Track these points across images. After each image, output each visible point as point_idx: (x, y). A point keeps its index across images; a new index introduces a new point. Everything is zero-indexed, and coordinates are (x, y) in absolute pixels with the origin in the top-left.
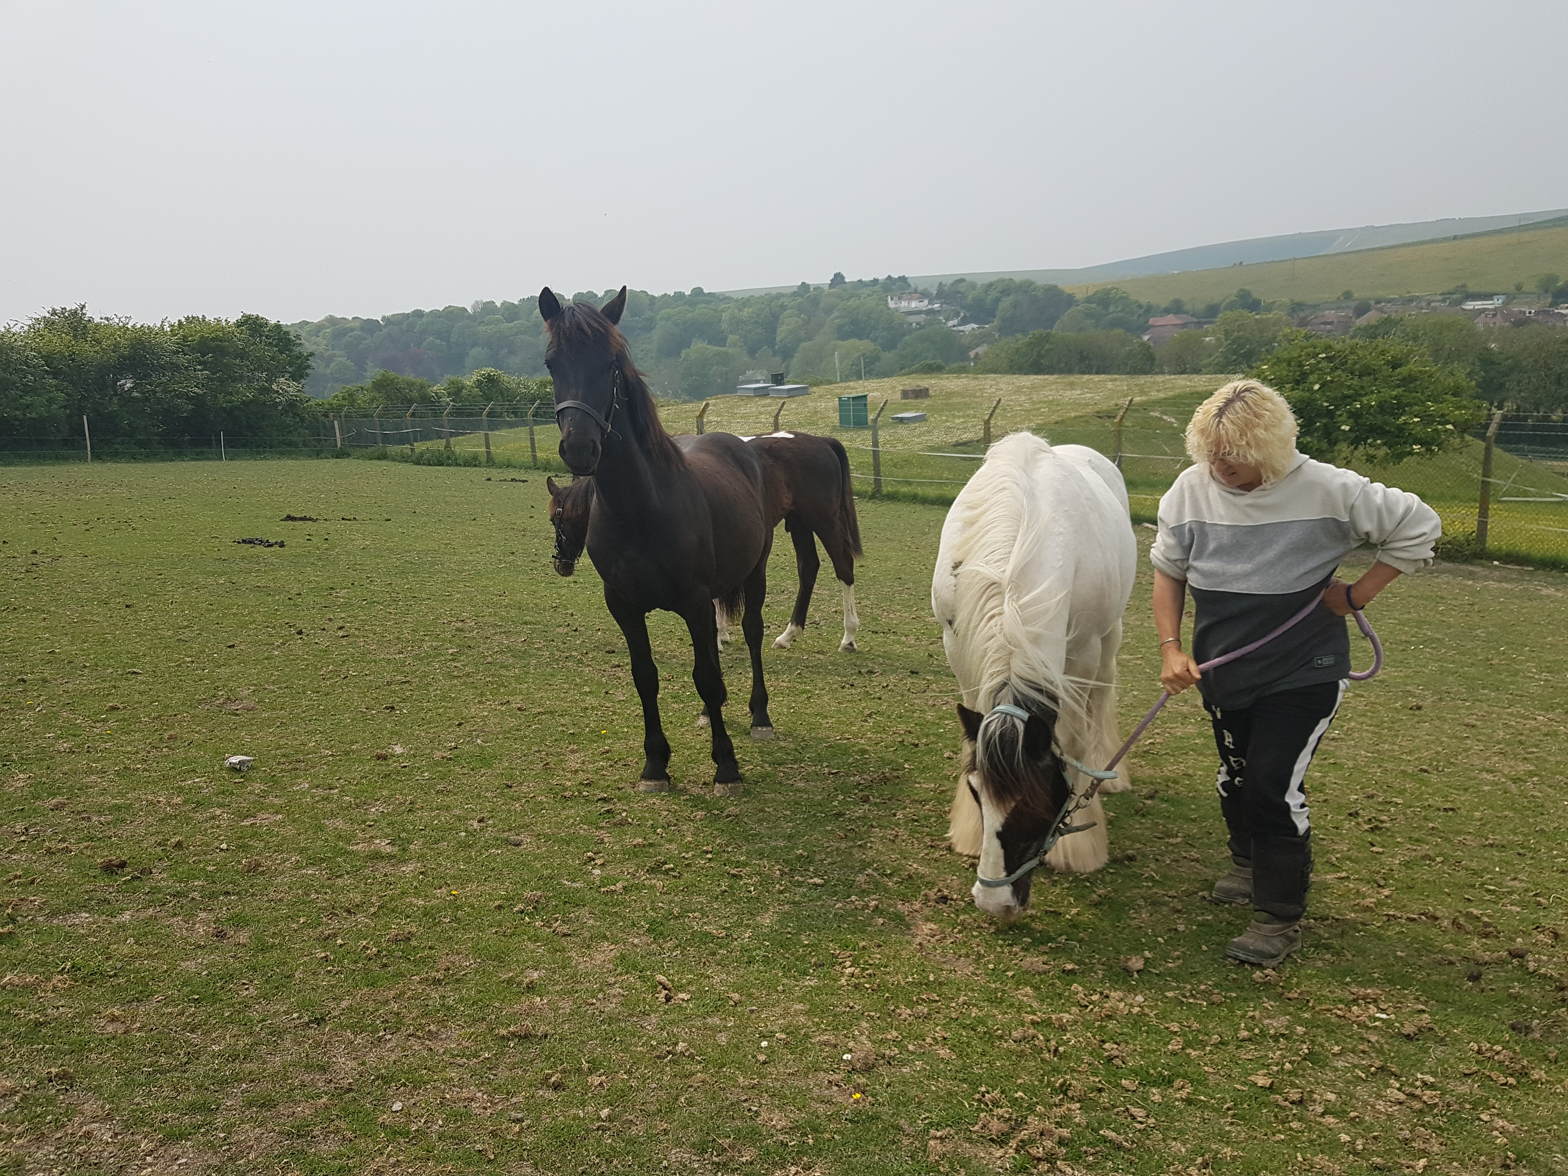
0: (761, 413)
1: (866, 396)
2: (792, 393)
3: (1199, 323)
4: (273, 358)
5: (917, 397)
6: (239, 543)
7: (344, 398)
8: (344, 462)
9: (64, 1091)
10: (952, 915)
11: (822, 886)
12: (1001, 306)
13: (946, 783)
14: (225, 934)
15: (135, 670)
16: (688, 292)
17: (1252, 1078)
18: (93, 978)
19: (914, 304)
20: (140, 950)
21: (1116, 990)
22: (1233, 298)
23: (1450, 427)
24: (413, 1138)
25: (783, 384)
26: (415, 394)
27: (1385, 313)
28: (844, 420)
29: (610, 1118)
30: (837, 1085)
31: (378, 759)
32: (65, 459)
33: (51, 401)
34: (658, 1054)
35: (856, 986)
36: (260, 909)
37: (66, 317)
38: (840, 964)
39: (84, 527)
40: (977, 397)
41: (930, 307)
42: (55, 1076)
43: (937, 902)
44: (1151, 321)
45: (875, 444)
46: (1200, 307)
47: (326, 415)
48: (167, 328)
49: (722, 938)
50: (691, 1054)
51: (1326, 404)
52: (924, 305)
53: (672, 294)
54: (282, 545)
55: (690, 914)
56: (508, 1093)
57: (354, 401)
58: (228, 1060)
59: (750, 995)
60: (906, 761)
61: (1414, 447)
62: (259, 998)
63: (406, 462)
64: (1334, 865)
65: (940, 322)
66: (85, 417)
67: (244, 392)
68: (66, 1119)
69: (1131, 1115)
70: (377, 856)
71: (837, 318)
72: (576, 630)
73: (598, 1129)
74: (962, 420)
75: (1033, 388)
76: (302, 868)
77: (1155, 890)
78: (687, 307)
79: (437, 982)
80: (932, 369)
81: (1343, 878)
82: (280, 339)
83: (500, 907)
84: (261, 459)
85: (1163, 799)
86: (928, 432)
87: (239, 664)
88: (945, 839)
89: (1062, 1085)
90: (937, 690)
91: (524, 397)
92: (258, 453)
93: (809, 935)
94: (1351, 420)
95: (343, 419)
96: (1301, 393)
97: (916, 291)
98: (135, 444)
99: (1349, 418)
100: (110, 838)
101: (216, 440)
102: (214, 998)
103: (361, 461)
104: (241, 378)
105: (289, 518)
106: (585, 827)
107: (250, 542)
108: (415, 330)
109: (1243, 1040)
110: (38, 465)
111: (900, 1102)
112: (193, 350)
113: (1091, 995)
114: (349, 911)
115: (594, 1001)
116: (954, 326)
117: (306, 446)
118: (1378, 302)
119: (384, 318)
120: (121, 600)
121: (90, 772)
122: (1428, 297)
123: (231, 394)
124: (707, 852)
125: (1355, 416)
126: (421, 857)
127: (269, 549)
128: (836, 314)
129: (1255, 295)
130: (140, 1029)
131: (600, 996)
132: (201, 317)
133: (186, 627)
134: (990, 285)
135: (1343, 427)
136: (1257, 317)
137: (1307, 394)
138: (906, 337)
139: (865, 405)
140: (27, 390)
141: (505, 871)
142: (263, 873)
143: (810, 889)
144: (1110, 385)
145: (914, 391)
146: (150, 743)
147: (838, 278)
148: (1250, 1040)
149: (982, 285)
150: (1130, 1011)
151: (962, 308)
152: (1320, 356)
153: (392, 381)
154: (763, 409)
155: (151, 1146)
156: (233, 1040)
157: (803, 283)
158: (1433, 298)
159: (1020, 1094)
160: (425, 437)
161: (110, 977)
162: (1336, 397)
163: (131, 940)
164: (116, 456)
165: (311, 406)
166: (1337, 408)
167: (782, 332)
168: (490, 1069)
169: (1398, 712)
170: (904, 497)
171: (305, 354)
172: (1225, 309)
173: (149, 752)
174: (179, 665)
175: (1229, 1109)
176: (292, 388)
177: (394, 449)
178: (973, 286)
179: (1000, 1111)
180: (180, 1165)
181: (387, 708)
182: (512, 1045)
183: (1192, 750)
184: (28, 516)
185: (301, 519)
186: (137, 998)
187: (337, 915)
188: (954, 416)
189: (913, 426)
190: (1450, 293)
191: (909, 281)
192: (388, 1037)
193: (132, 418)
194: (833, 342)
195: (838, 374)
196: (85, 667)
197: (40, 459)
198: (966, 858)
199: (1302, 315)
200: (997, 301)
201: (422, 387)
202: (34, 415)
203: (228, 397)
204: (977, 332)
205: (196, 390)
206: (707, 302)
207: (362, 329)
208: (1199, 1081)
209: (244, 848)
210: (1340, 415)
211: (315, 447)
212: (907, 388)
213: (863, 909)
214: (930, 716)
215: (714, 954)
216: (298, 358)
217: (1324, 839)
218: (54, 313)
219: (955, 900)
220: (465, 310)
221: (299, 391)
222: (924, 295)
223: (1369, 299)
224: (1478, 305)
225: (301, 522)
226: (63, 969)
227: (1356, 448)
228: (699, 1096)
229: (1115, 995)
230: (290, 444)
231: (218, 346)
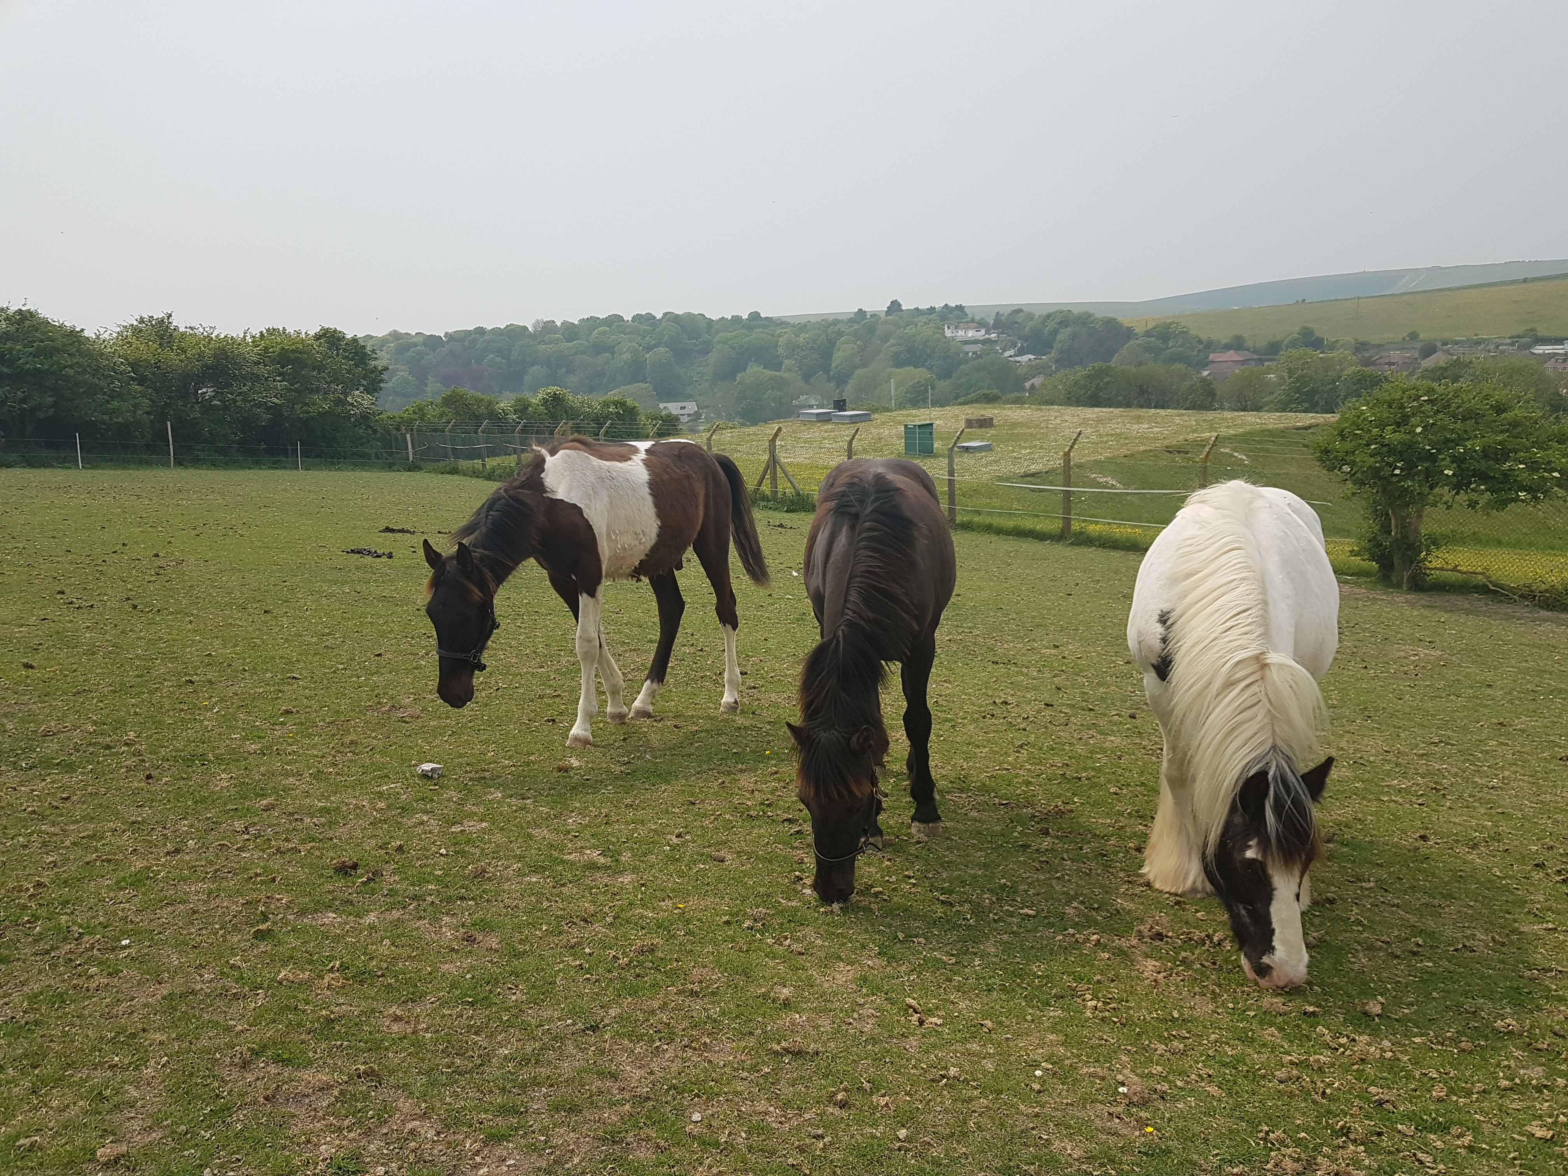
0: (825, 439)
1: (932, 424)
2: (854, 420)
3: (1259, 359)
4: (349, 372)
5: (981, 427)
6: (348, 552)
7: (414, 412)
8: (418, 475)
9: (374, 1088)
10: (1171, 953)
11: (1034, 917)
12: (1058, 338)
13: (1121, 819)
14: (475, 939)
15: (295, 675)
16: (745, 317)
17: (1528, 1128)
18: (362, 977)
19: (971, 334)
20: (400, 951)
21: (1360, 1034)
22: (1295, 336)
23: (1556, 474)
24: (724, 1149)
25: (845, 411)
26: (483, 410)
27: (1452, 355)
28: (909, 447)
29: (908, 1139)
30: (1119, 1118)
31: (560, 771)
32: (148, 464)
33: (136, 406)
34: (932, 1077)
35: (1103, 1019)
36: (500, 915)
37: (152, 325)
38: (1081, 996)
39: (194, 533)
40: (1043, 428)
41: (987, 336)
42: (364, 1073)
43: (1151, 939)
44: (1211, 356)
45: (951, 473)
46: (1262, 343)
47: (398, 429)
48: (249, 340)
49: (953, 964)
50: (966, 1079)
51: (1428, 448)
52: (981, 334)
53: (730, 318)
54: (390, 556)
55: (915, 940)
56: (800, 1109)
57: (424, 415)
58: (520, 1064)
59: (1000, 1023)
60: (1074, 794)
61: (1520, 494)
62: (530, 1003)
63: (477, 477)
64: (1536, 915)
65: (996, 352)
66: (169, 423)
67: (321, 404)
68: (387, 1116)
69: (1418, 1160)
70: (593, 866)
71: (893, 345)
72: (701, 650)
73: (899, 1149)
74: (1028, 451)
75: (1099, 420)
76: (524, 875)
77: (1365, 935)
78: (744, 331)
79: (693, 994)
80: (990, 399)
81: (1550, 929)
82: (356, 353)
83: (727, 923)
84: (336, 470)
85: (1342, 843)
86: (995, 462)
87: (390, 672)
88: (1139, 875)
89: (1342, 1128)
90: (1079, 723)
91: (587, 416)
92: (333, 464)
93: (1039, 966)
94: (1455, 465)
95: (415, 432)
96: (1403, 436)
97: (973, 321)
98: (216, 451)
99: (1452, 462)
100: (331, 839)
101: (292, 450)
102: (486, 1002)
103: (433, 475)
104: (317, 390)
105: (388, 530)
106: (780, 846)
107: (359, 552)
108: (477, 347)
109: (1505, 1090)
110: (123, 469)
111: (1186, 1137)
112: (273, 361)
113: (1338, 1038)
114: (586, 921)
115: (851, 1021)
116: (1011, 356)
117: (378, 458)
118: (1445, 343)
119: (446, 334)
120: (258, 605)
121: (287, 774)
122: (1497, 340)
123: (307, 405)
124: (910, 877)
125: (1458, 460)
126: (635, 870)
127: (378, 560)
128: (892, 341)
129: (1318, 334)
130: (426, 1030)
131: (855, 1015)
132: (281, 329)
133: (329, 634)
134: (1048, 316)
135: (1446, 472)
136: (1321, 355)
137: (1408, 437)
138: (963, 367)
139: (931, 433)
140: (114, 395)
141: (721, 886)
142: (489, 879)
143: (1023, 919)
144: (1177, 420)
145: (978, 421)
146: (333, 748)
147: (895, 306)
148: (1511, 1089)
149: (1040, 316)
150: (1381, 1055)
151: (1020, 338)
152: (1422, 398)
153: (462, 397)
154: (826, 435)
155: (476, 1146)
156: (520, 1044)
157: (860, 310)
158: (1501, 341)
159: (1303, 1134)
160: (492, 453)
161: (378, 977)
162: (1439, 441)
163: (386, 942)
164: (197, 462)
165: (382, 419)
166: (1439, 451)
167: (838, 358)
168: (773, 1083)
169: (1549, 763)
170: (978, 527)
171: (380, 368)
172: (1287, 347)
173: (334, 757)
174: (334, 672)
175: (1515, 1159)
176: (366, 401)
177: (463, 464)
178: (1031, 317)
179: (1289, 1151)
180: (509, 1166)
181: (548, 721)
182: (787, 1061)
183: (1355, 794)
184: (135, 519)
185: (400, 531)
186: (411, 999)
187: (575, 924)
188: (1021, 447)
189: (979, 455)
190: (1518, 337)
191: (966, 310)
192: (666, 1047)
193: (212, 425)
194: (889, 370)
195: (893, 401)
196: (245, 670)
197: (124, 463)
198: (1167, 895)
199: (1367, 354)
200: (1055, 332)
201: (490, 403)
202: (120, 420)
203: (305, 408)
204: (1034, 363)
205: (275, 400)
206: (765, 327)
207: (425, 344)
208: (1476, 1129)
209: (462, 853)
210: (1444, 459)
211: (387, 459)
212: (969, 417)
213: (1084, 942)
214: (1080, 749)
215: (950, 980)
216: (372, 372)
217: (1518, 889)
218: (142, 321)
219: (1171, 938)
220: (526, 328)
221: (373, 404)
222: (981, 325)
223: (1435, 340)
224: (1548, 349)
225: (401, 534)
226: (333, 967)
227: (1457, 493)
228: (984, 1120)
229: (1365, 1038)
230: (362, 455)
231: (297, 358)
